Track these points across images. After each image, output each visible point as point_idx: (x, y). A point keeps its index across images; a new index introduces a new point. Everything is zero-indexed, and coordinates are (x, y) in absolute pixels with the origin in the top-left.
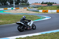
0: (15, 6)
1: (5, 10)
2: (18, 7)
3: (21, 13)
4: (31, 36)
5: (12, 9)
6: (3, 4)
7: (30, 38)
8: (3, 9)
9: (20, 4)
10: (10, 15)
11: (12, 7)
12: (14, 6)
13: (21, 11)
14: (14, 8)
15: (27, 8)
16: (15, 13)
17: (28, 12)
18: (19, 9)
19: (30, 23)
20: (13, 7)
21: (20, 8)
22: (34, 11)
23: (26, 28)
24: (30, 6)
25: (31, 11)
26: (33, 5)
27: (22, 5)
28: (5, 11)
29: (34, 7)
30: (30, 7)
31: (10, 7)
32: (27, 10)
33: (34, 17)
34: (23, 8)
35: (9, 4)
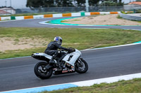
0: (89, 8)
1: (64, 17)
2: (97, 10)
3: (104, 24)
4: (130, 81)
5: (83, 15)
6: (60, 4)
7: (126, 83)
8: (60, 15)
9: (100, 2)
10: (78, 30)
11: (83, 11)
12: (87, 9)
13: (103, 20)
14: (88, 14)
15: (119, 12)
16: (90, 23)
17: (120, 22)
18: (99, 14)
19: (71, 57)
20: (85, 10)
21: (101, 13)
22: (134, 20)
23: (56, 69)
24: (125, 8)
25: (127, 21)
26: (133, 6)
27: (107, 4)
28: (66, 20)
29: (134, 10)
30: (124, 11)
31: (77, 10)
32: (119, 17)
33: (136, 35)
34: (109, 13)
35: (74, 3)
